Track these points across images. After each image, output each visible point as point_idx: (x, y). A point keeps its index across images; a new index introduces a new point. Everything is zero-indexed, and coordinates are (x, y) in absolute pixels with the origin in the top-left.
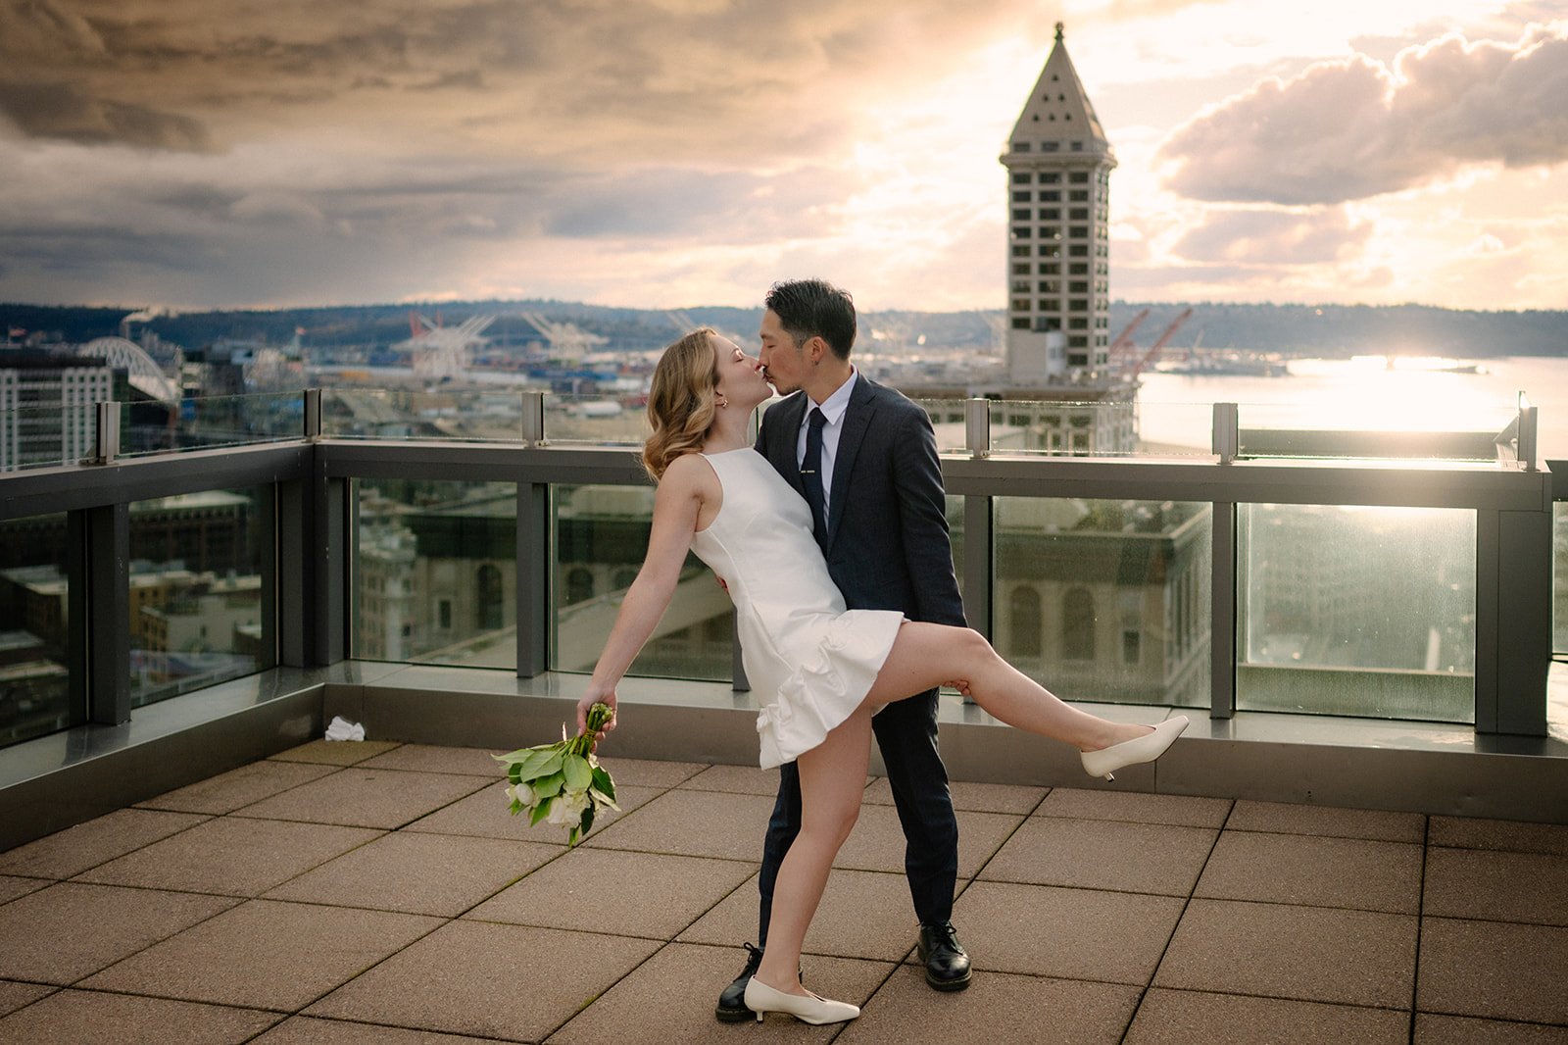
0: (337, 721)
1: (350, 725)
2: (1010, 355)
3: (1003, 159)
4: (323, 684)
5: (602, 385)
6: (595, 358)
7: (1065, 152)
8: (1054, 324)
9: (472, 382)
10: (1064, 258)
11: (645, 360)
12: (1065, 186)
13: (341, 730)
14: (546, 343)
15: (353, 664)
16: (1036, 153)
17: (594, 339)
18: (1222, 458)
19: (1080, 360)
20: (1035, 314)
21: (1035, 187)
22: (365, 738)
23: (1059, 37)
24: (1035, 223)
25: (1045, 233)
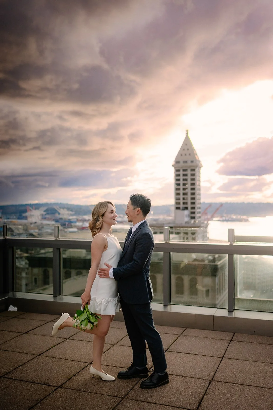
0: (11, 306)
1: (14, 307)
2: (175, 217)
3: (173, 166)
4: (7, 297)
5: (73, 224)
6: (71, 217)
7: (189, 164)
8: (186, 208)
9: (42, 224)
10: (189, 191)
11: (83, 218)
12: (189, 172)
13: (12, 308)
14: (59, 214)
15: (15, 292)
16: (182, 164)
17: (71, 212)
18: (230, 243)
19: (193, 218)
20: (181, 206)
21: (181, 173)
22: (18, 310)
23: (187, 134)
24: (181, 182)
25: (184, 184)
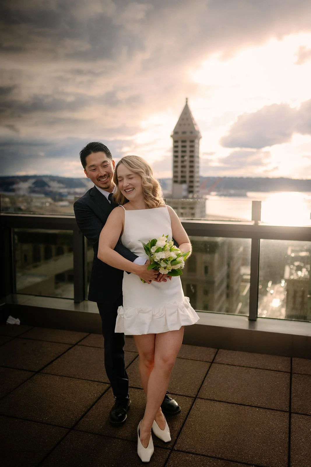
2: (173, 190)
3: (171, 136)
5: (64, 198)
6: (62, 191)
7: (188, 134)
8: (185, 182)
10: (187, 164)
11: (75, 191)
12: (188, 144)
14: (49, 186)
16: (180, 134)
17: (61, 185)
19: (191, 192)
20: (179, 179)
21: (180, 144)
23: (187, 102)
24: (180, 154)
25: (183, 157)
